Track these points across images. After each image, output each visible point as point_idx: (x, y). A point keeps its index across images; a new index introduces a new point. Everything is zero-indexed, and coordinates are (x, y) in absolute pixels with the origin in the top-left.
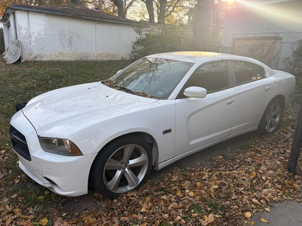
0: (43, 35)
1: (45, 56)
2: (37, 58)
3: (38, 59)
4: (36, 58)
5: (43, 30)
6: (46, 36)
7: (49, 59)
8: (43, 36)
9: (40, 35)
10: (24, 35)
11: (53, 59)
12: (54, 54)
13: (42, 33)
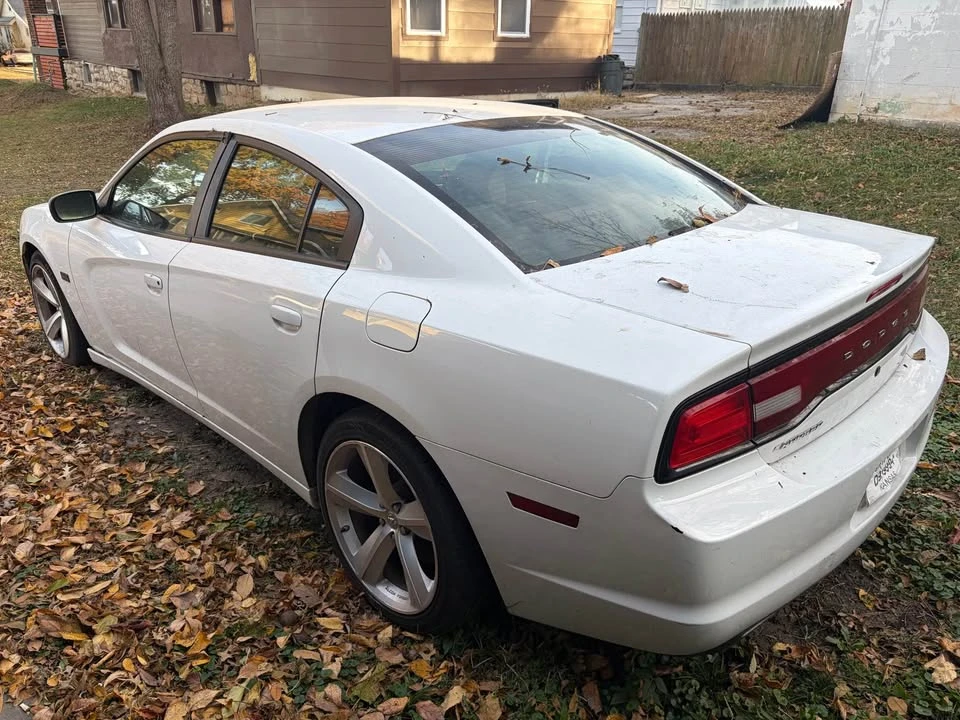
0: (929, 28)
1: (909, 105)
2: (880, 113)
3: (883, 116)
4: (876, 110)
5: (934, 8)
6: (937, 32)
7: (921, 119)
8: (928, 33)
9: (916, 26)
10: (863, 32)
11: (936, 120)
12: (944, 101)
13: (926, 21)
